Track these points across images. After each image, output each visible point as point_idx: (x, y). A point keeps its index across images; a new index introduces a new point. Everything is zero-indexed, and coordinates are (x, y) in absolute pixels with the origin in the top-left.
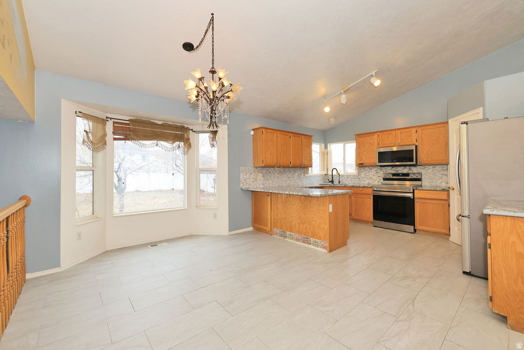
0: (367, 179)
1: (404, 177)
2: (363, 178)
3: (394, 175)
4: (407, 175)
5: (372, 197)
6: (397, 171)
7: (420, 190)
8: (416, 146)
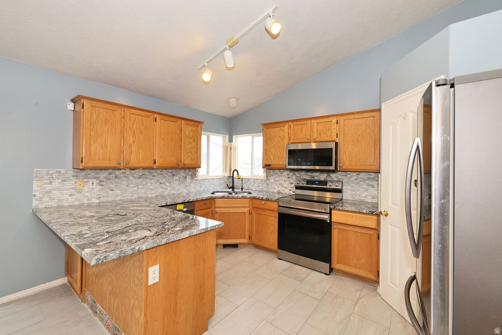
0: (277, 185)
1: (322, 186)
2: (272, 183)
3: (308, 182)
4: (325, 183)
5: (277, 215)
6: (313, 177)
7: (339, 210)
8: (337, 144)
